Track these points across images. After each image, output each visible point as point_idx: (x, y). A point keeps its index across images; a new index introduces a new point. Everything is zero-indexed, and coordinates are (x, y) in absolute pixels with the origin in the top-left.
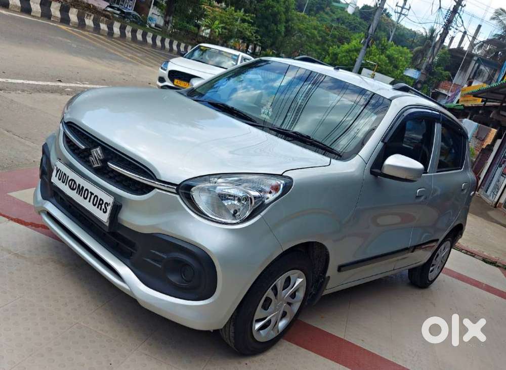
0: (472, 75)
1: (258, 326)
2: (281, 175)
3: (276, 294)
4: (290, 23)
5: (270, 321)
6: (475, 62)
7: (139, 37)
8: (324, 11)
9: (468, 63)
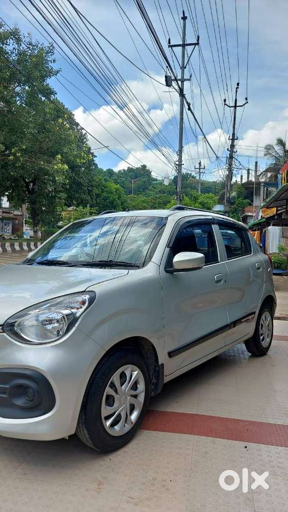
0: (265, 196)
1: (108, 423)
2: (85, 291)
3: (116, 391)
4: (125, 204)
5: (119, 416)
6: (263, 187)
7: (17, 248)
8: (148, 190)
9: (258, 189)
